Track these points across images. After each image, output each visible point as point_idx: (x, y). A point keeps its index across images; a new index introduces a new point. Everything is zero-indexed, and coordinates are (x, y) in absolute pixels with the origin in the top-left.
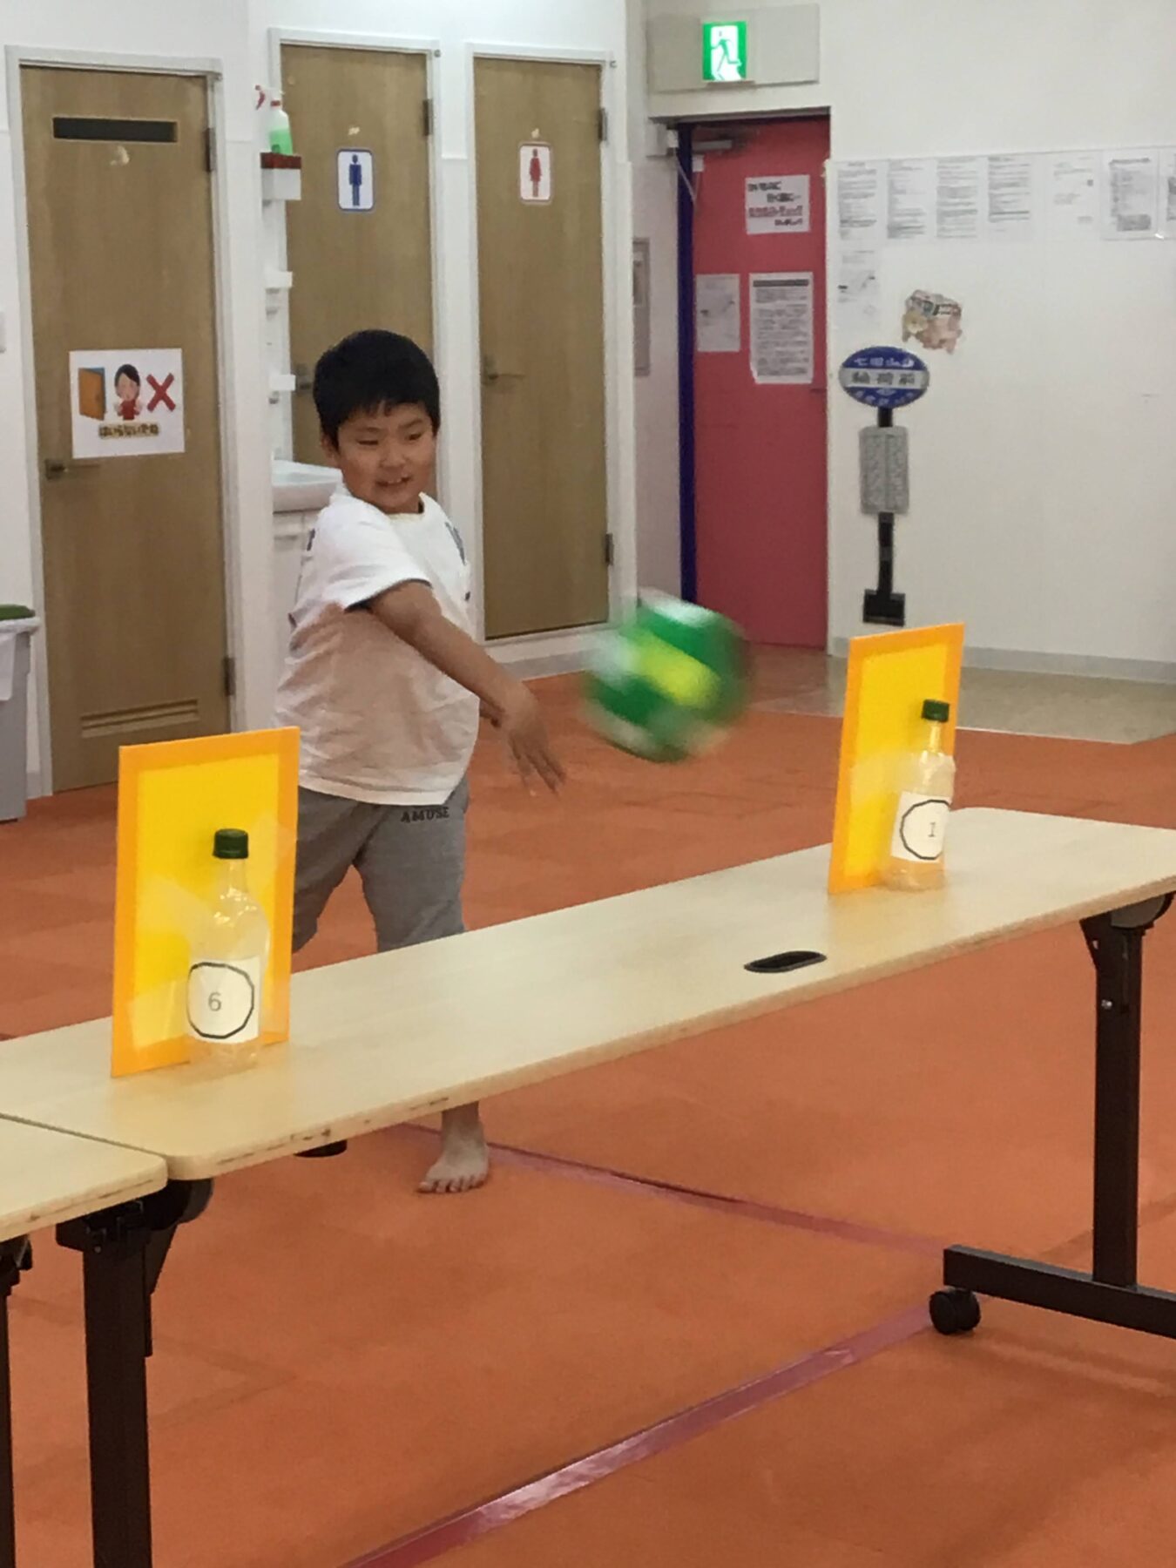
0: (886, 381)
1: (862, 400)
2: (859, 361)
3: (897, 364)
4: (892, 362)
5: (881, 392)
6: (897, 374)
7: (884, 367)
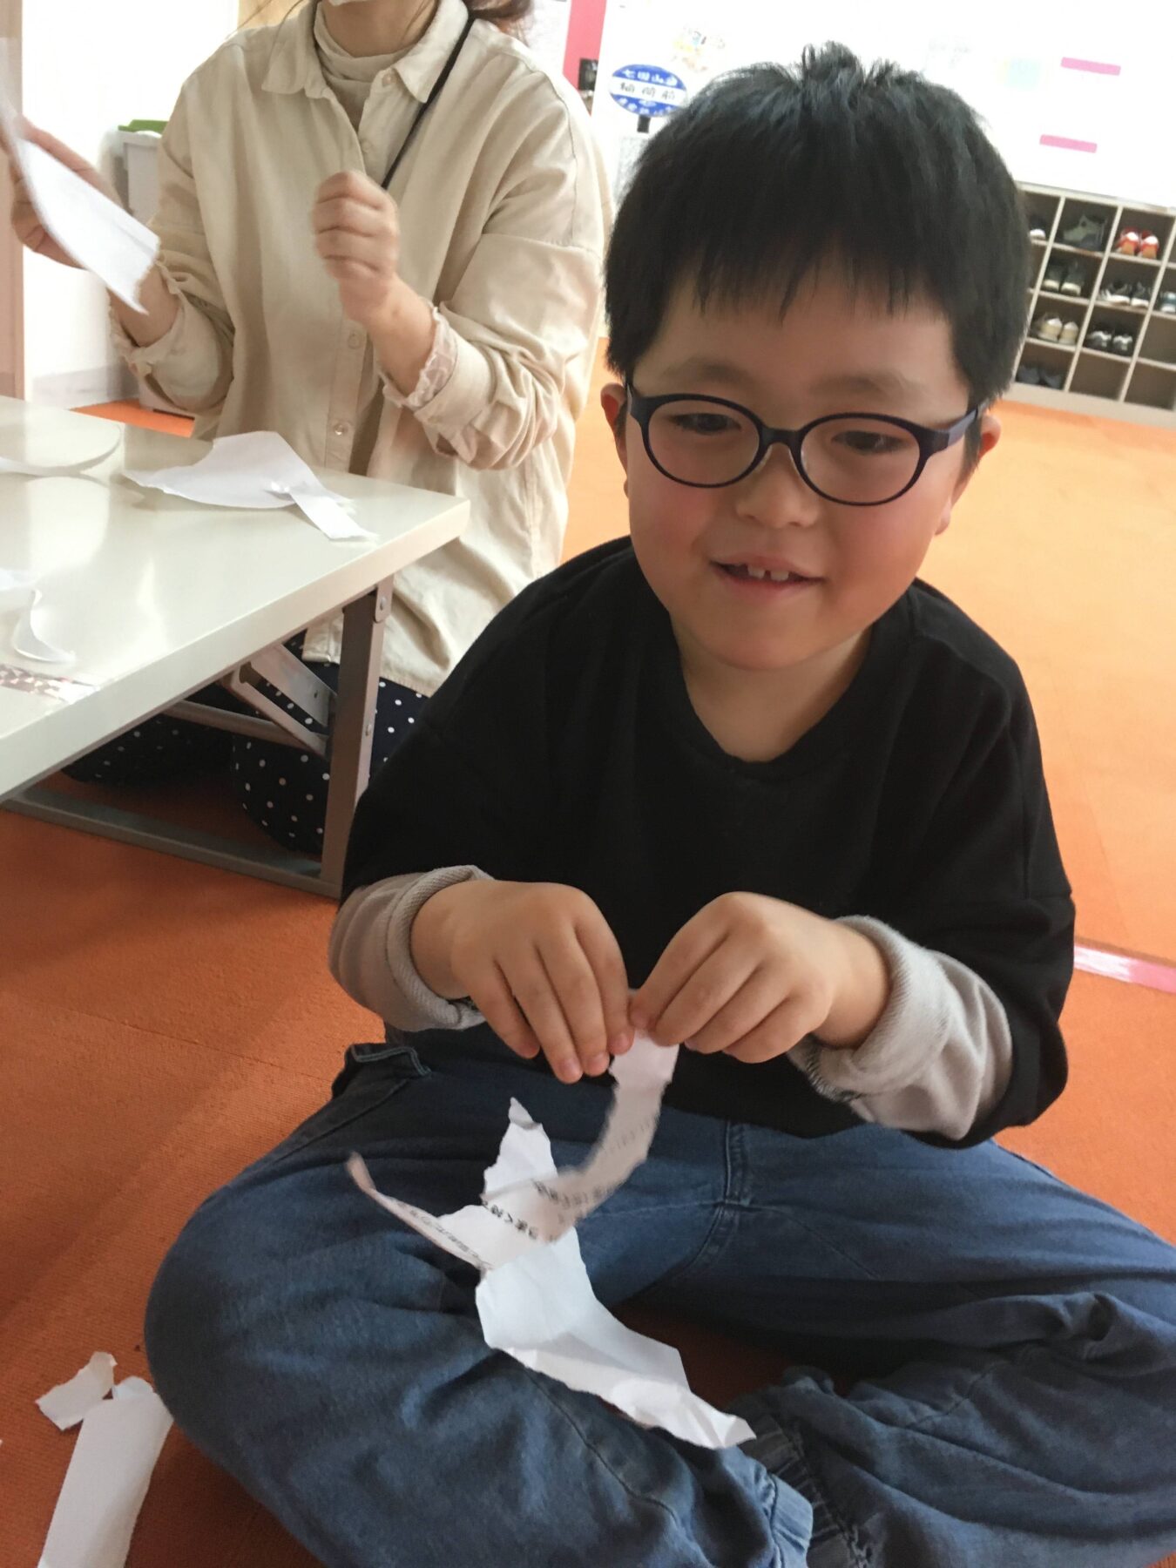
0: (649, 93)
1: (626, 106)
2: (628, 73)
3: (661, 81)
4: (657, 78)
5: (643, 103)
6: (660, 90)
7: (650, 81)
